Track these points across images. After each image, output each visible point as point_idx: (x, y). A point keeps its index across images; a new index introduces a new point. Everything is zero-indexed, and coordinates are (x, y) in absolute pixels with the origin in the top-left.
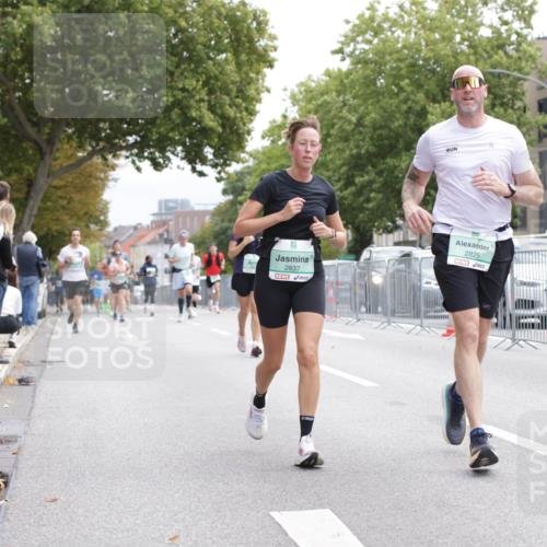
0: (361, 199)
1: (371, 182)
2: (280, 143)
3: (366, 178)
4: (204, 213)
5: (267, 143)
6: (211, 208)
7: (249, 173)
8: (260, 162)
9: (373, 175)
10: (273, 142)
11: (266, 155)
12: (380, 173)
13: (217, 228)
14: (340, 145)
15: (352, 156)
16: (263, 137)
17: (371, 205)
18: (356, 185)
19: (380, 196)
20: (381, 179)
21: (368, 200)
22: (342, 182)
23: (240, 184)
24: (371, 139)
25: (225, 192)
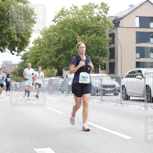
0: (60, 61)
1: (63, 57)
2: (37, 45)
3: (62, 56)
4: (16, 65)
5: (33, 45)
6: (18, 63)
7: (28, 54)
8: (32, 50)
9: (63, 55)
10: (35, 45)
11: (33, 49)
12: (65, 54)
13: (19, 69)
14: (54, 46)
15: (57, 49)
16: (33, 44)
17: (62, 63)
18: (58, 57)
19: (65, 60)
20: (66, 56)
21: (62, 62)
22: (55, 57)
23: (26, 57)
24: (63, 44)
25: (22, 59)
